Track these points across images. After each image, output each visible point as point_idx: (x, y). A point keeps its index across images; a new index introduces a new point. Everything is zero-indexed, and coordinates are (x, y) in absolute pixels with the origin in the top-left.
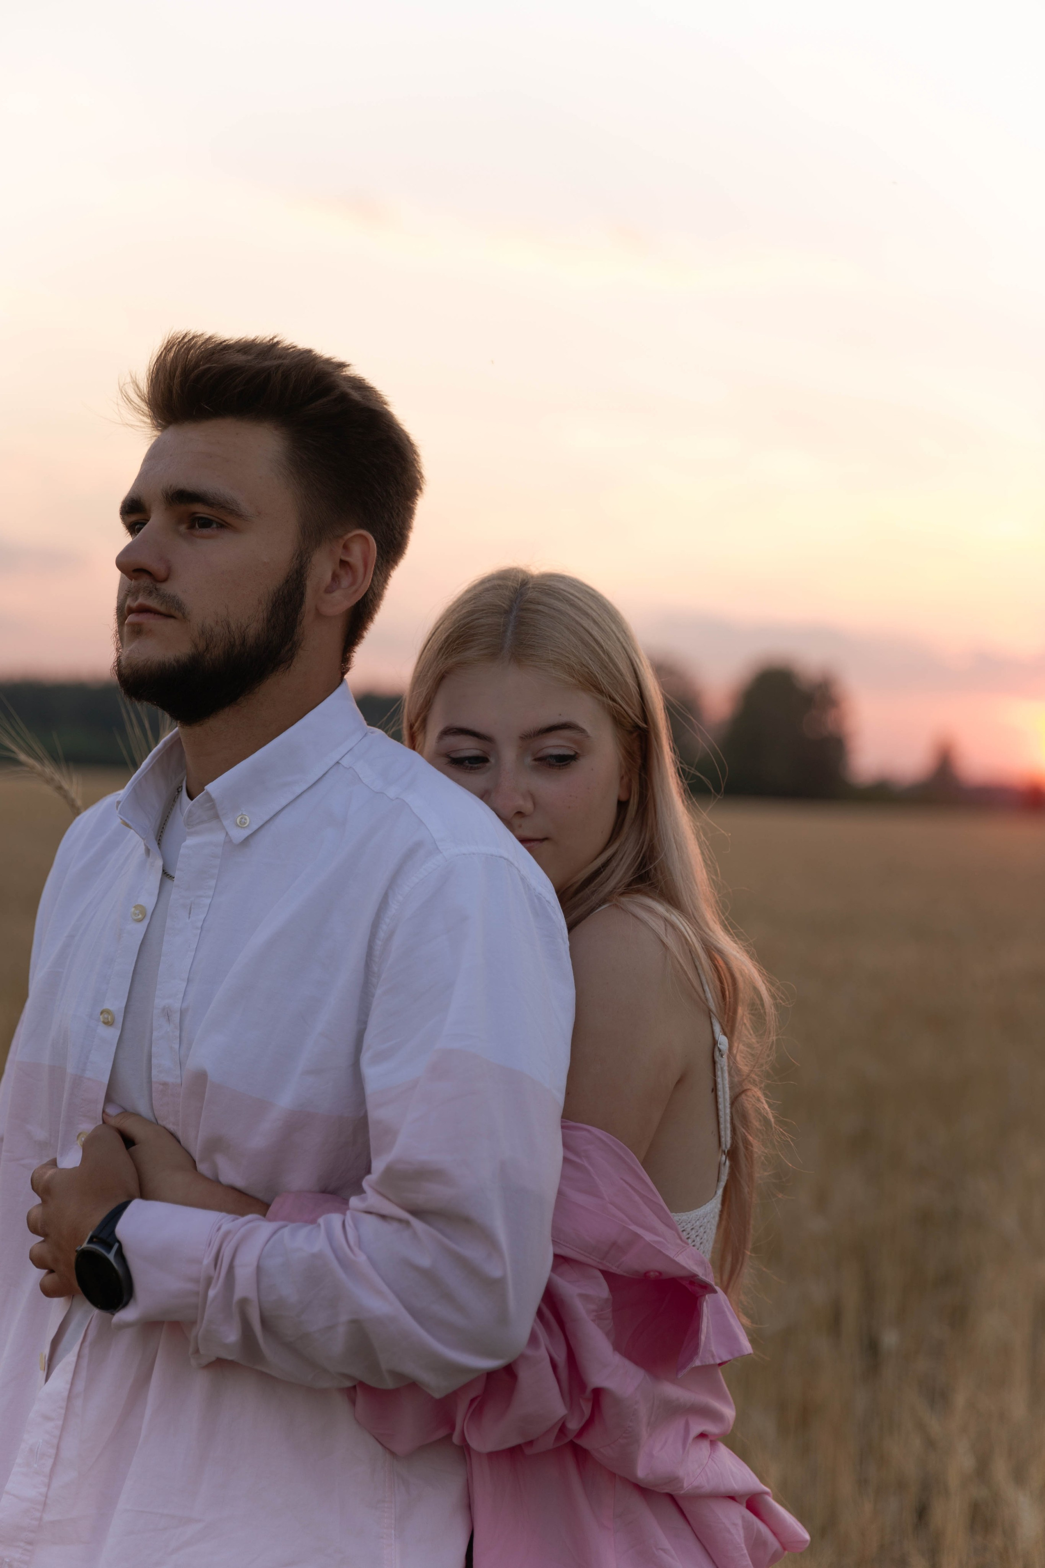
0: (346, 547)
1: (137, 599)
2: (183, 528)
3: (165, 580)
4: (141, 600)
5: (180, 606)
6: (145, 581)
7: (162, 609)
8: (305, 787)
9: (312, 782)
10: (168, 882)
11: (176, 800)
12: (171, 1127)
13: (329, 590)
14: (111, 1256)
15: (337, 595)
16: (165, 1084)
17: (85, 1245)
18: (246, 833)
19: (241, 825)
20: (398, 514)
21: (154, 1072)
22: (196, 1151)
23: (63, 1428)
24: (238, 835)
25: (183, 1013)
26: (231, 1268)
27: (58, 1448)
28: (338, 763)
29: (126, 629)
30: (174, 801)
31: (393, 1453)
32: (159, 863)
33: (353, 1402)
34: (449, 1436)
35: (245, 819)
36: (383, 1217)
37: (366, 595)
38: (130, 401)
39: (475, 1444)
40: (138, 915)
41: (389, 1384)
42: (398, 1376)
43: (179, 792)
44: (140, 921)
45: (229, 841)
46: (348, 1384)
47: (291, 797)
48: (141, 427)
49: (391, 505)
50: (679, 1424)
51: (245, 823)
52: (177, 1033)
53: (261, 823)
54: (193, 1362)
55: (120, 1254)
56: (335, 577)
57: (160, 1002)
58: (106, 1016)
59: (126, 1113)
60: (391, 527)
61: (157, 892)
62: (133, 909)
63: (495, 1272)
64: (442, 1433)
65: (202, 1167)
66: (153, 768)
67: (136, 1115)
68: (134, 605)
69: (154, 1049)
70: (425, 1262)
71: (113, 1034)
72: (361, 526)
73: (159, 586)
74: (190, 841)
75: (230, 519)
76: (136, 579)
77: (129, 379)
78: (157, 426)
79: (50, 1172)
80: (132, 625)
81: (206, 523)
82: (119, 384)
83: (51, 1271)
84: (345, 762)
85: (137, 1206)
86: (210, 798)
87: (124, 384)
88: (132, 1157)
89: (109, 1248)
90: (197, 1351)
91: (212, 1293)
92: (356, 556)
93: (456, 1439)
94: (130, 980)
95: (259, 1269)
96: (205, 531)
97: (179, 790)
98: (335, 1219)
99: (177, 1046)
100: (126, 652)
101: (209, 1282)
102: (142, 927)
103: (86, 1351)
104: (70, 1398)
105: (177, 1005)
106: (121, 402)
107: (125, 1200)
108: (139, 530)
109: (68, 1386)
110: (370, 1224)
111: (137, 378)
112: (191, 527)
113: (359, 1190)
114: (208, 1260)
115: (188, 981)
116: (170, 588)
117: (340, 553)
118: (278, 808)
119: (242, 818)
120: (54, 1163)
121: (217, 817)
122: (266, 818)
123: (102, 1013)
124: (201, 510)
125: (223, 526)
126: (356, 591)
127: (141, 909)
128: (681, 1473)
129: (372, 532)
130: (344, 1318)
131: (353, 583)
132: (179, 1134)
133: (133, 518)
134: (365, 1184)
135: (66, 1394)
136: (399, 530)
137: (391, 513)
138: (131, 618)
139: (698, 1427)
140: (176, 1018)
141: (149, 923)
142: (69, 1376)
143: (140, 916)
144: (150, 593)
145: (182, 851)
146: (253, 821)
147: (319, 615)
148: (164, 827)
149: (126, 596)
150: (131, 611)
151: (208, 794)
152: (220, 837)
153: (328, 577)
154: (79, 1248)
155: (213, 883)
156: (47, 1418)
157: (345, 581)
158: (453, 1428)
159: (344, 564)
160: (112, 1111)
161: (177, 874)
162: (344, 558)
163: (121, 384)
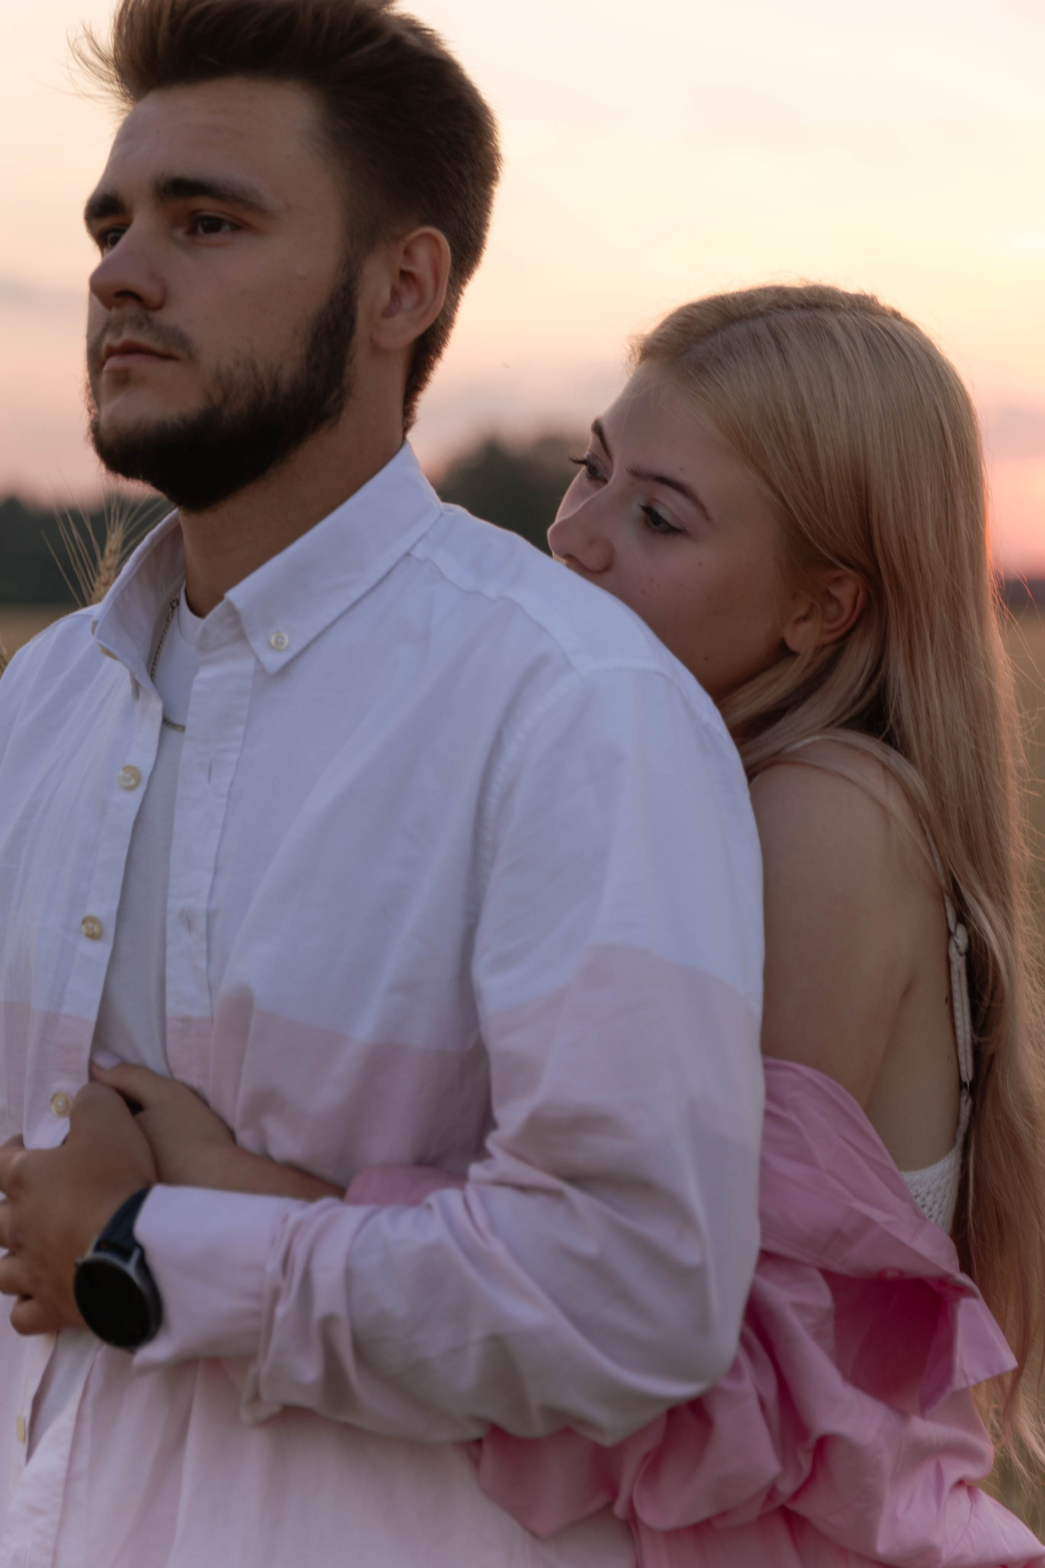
0: (408, 253)
1: (119, 334)
2: (180, 233)
3: (160, 307)
4: (128, 335)
5: (183, 341)
6: (131, 309)
7: (158, 346)
8: (363, 589)
9: (373, 581)
10: (172, 734)
11: (170, 618)
12: (194, 1081)
13: (388, 313)
14: (130, 1268)
15: (400, 320)
16: (187, 1020)
17: (89, 1254)
18: (285, 657)
19: (277, 647)
20: (474, 205)
21: (170, 1003)
22: (235, 1115)
23: (61, 1525)
24: (274, 661)
25: (210, 916)
26: (307, 1275)
27: (55, 1553)
28: (408, 554)
29: (104, 378)
30: (168, 620)
31: (534, 1534)
32: (156, 707)
33: (476, 1463)
34: (610, 1506)
35: (283, 638)
36: (522, 1188)
37: (436, 321)
38: (86, 62)
39: (648, 1515)
40: (130, 780)
41: (539, 1428)
42: (552, 1413)
43: (173, 608)
44: (131, 788)
45: (260, 669)
46: (475, 1432)
47: (346, 604)
48: (102, 97)
49: (465, 192)
50: (928, 1471)
51: (282, 644)
52: (203, 946)
53: (304, 642)
54: (245, 1415)
55: (143, 1266)
56: (395, 294)
57: (175, 904)
58: (90, 925)
59: (124, 1065)
60: (466, 223)
61: (155, 747)
62: (121, 773)
63: (690, 1256)
64: (599, 1501)
65: (245, 1138)
66: (138, 574)
67: (142, 1068)
68: (117, 343)
69: (170, 971)
70: (589, 1247)
71: (101, 951)
72: (425, 222)
73: (153, 315)
74: (206, 673)
75: (248, 217)
76: (118, 306)
77: (81, 33)
78: (130, 94)
79: (17, 1157)
80: (114, 372)
81: (213, 225)
82: (68, 39)
83: (26, 1297)
84: (418, 553)
85: (159, 1195)
86: (233, 611)
87: (76, 40)
88: (143, 1129)
89: (126, 1255)
90: (256, 1397)
91: (281, 1311)
92: (422, 264)
93: (619, 1509)
94: (122, 874)
95: (349, 1275)
96: (215, 238)
97: (174, 604)
98: (452, 1196)
99: (203, 964)
100: (106, 411)
101: (276, 1296)
102: (135, 799)
103: (88, 1411)
104: (69, 1480)
105: (201, 905)
106: (73, 64)
107: (137, 1187)
108: (114, 241)
109: (65, 1464)
110: (504, 1199)
111: (93, 31)
112: (192, 231)
113: (480, 1152)
114: (273, 1265)
115: (216, 870)
116: (168, 317)
117: (400, 262)
118: (327, 620)
119: (278, 637)
120: (18, 1142)
121: (242, 636)
122: (311, 635)
123: (84, 921)
124: (207, 206)
125: (239, 226)
126: (426, 313)
127: (134, 772)
128: (937, 1539)
129: (444, 230)
130: (477, 1334)
131: (420, 302)
132: (209, 1092)
133: (106, 223)
134: (490, 1144)
135: (62, 1474)
136: (475, 228)
137: (466, 204)
138: (112, 363)
139: (955, 1470)
140: (201, 924)
141: (146, 794)
142: (65, 1449)
143: (133, 782)
144: (140, 325)
145: (196, 687)
146: (292, 642)
147: (376, 349)
148: (157, 657)
149: (104, 331)
150: (112, 352)
151: (230, 604)
152: (248, 665)
153: (386, 293)
154: (80, 1260)
155: (240, 730)
156: (36, 1511)
157: (408, 300)
158: (614, 1493)
159: (406, 276)
160: (104, 1061)
161: (190, 722)
162: (405, 267)
163: (72, 40)
